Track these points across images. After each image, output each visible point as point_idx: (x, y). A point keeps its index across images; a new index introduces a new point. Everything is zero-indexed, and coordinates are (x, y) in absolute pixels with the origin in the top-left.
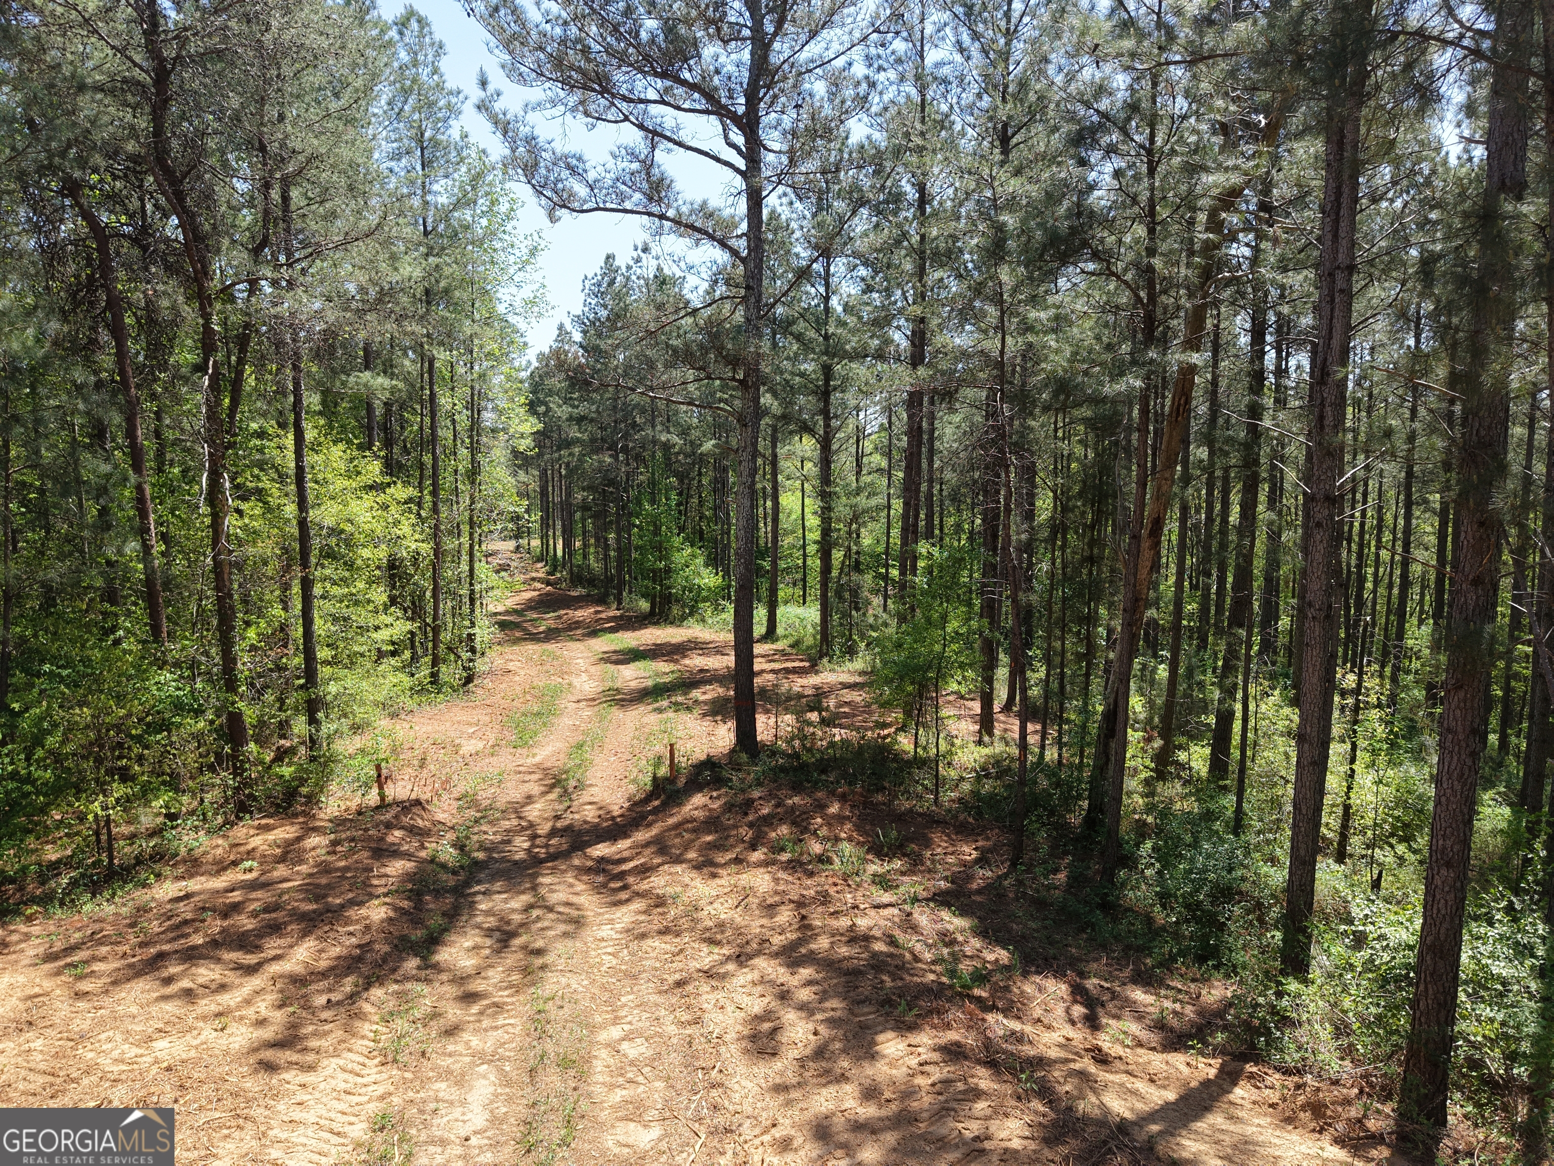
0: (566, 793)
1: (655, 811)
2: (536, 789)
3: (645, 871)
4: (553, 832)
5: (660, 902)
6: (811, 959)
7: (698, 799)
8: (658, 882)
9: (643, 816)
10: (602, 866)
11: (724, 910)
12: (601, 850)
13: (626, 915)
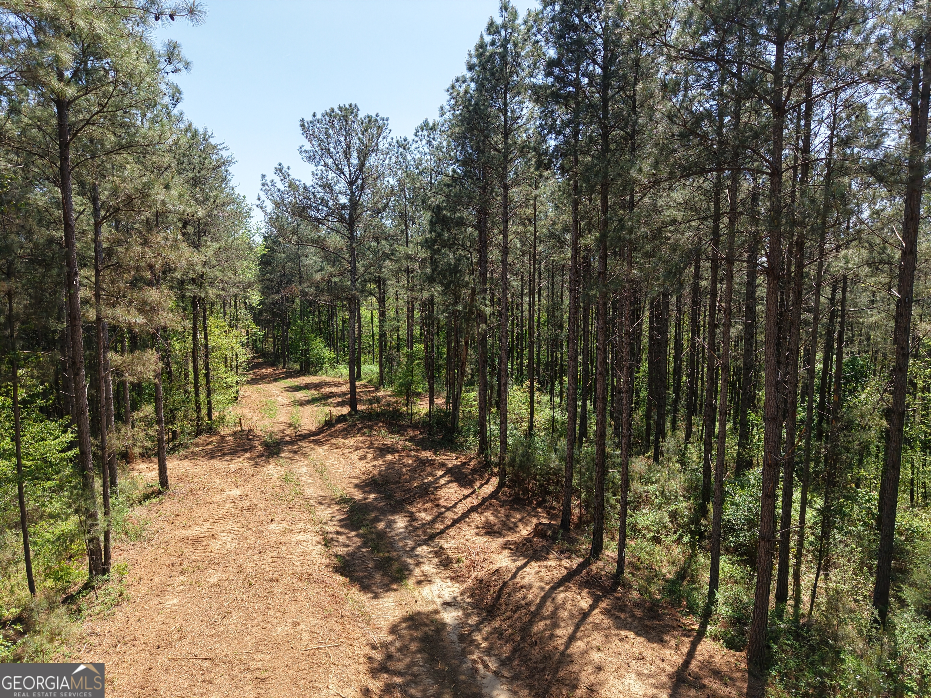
0: (295, 429)
2: (286, 428)
3: (327, 440)
4: (296, 436)
5: (334, 444)
6: (373, 448)
7: (339, 425)
8: (332, 442)
9: (323, 430)
10: (314, 440)
11: (352, 444)
12: (312, 438)
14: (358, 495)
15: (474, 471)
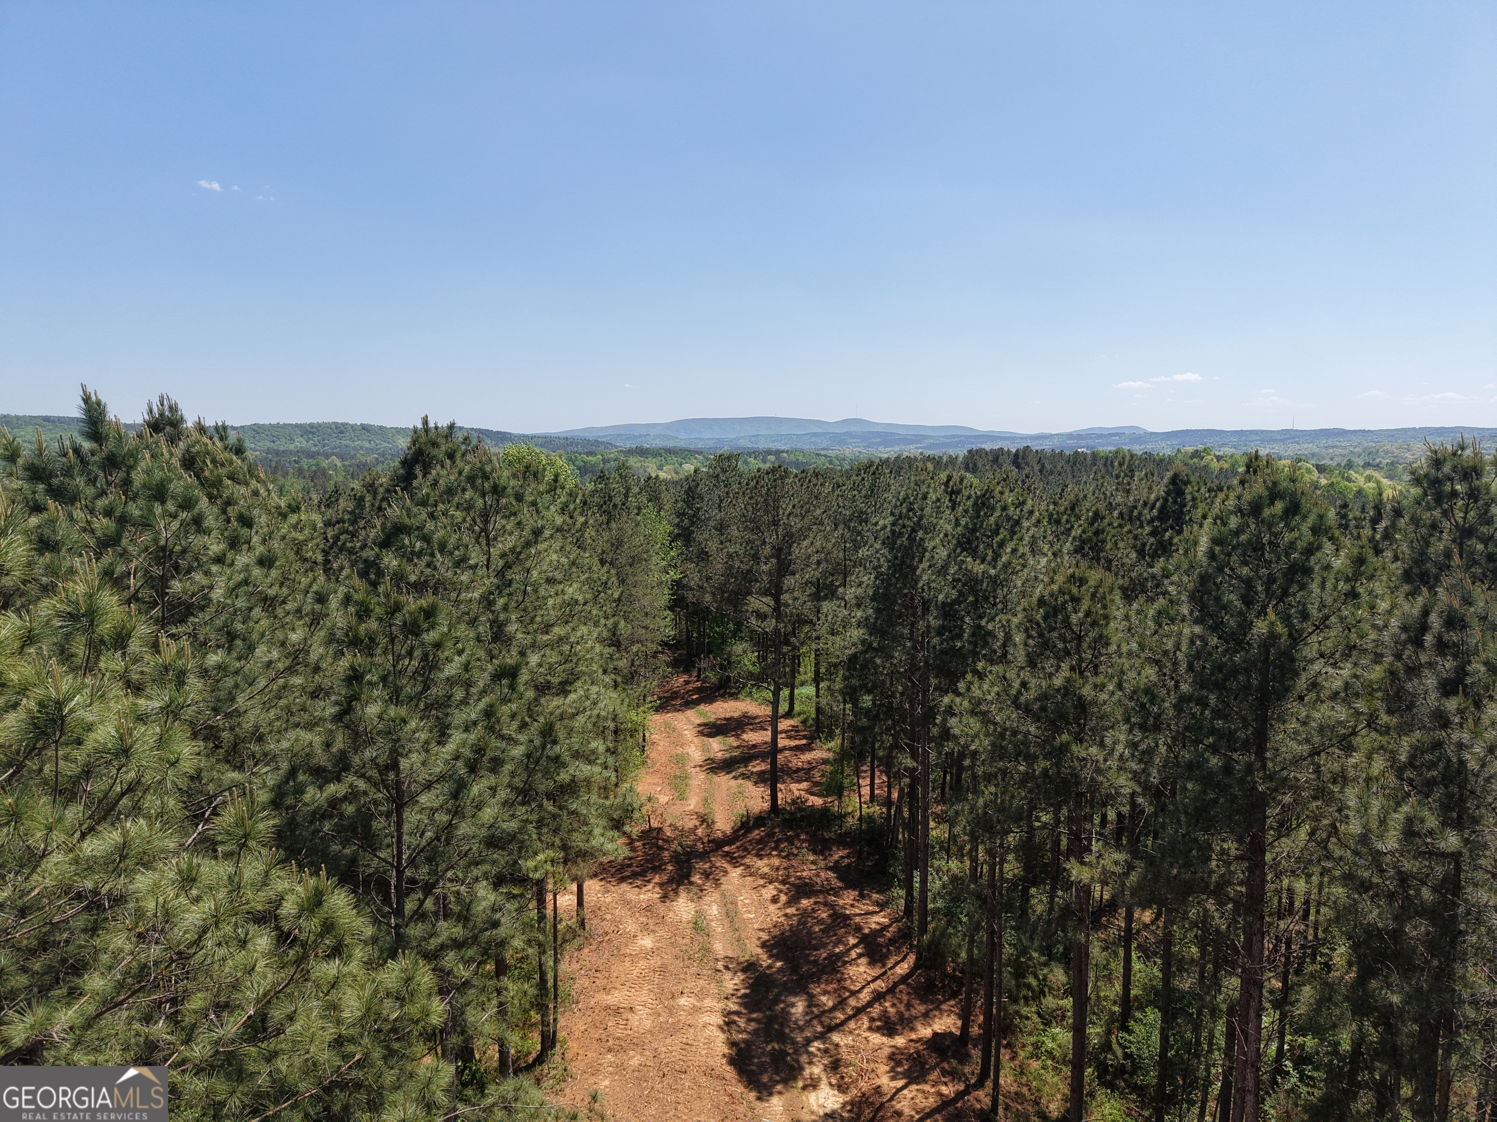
0: (708, 826)
1: (743, 835)
2: (698, 823)
3: (743, 857)
4: (709, 842)
5: (749, 867)
6: (788, 883)
7: (757, 832)
8: (747, 861)
9: (739, 836)
10: (728, 854)
11: (766, 870)
12: (726, 849)
13: (739, 870)
14: (765, 961)
15: (892, 941)
